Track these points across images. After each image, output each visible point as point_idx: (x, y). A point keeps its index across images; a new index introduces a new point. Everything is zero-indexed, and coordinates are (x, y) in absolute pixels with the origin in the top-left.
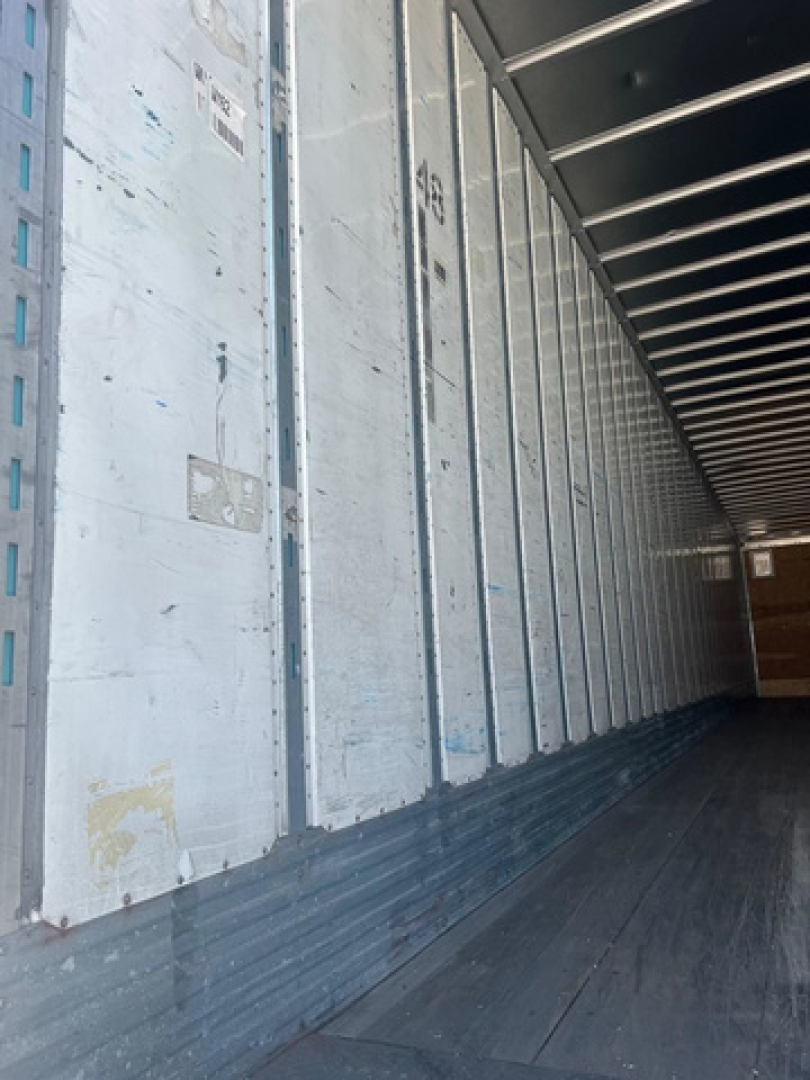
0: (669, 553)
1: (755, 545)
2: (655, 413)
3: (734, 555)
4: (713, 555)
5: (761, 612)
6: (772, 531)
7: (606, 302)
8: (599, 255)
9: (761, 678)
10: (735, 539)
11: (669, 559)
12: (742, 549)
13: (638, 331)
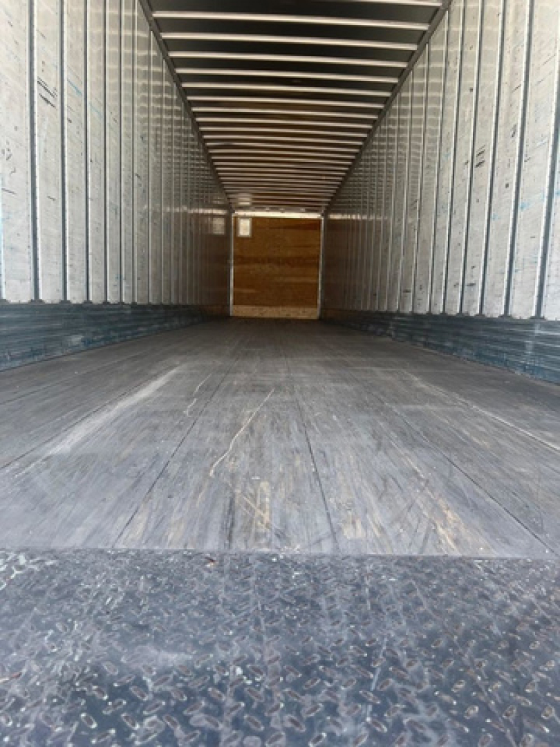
0: (178, 210)
1: (241, 213)
2: (178, 113)
3: (227, 218)
4: (213, 216)
5: (240, 260)
6: (254, 204)
7: (164, 61)
8: (161, 33)
9: (234, 304)
10: (230, 207)
11: (177, 214)
12: (233, 215)
13: (176, 67)
